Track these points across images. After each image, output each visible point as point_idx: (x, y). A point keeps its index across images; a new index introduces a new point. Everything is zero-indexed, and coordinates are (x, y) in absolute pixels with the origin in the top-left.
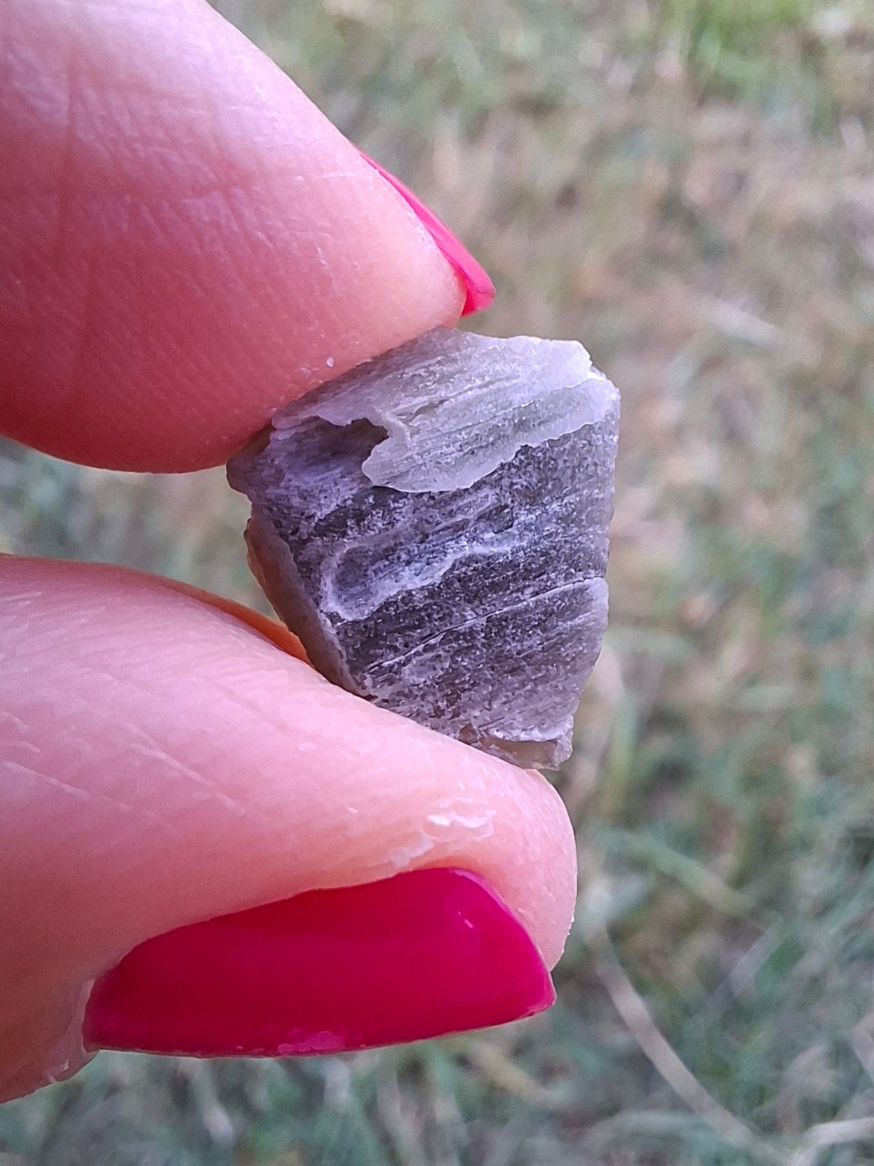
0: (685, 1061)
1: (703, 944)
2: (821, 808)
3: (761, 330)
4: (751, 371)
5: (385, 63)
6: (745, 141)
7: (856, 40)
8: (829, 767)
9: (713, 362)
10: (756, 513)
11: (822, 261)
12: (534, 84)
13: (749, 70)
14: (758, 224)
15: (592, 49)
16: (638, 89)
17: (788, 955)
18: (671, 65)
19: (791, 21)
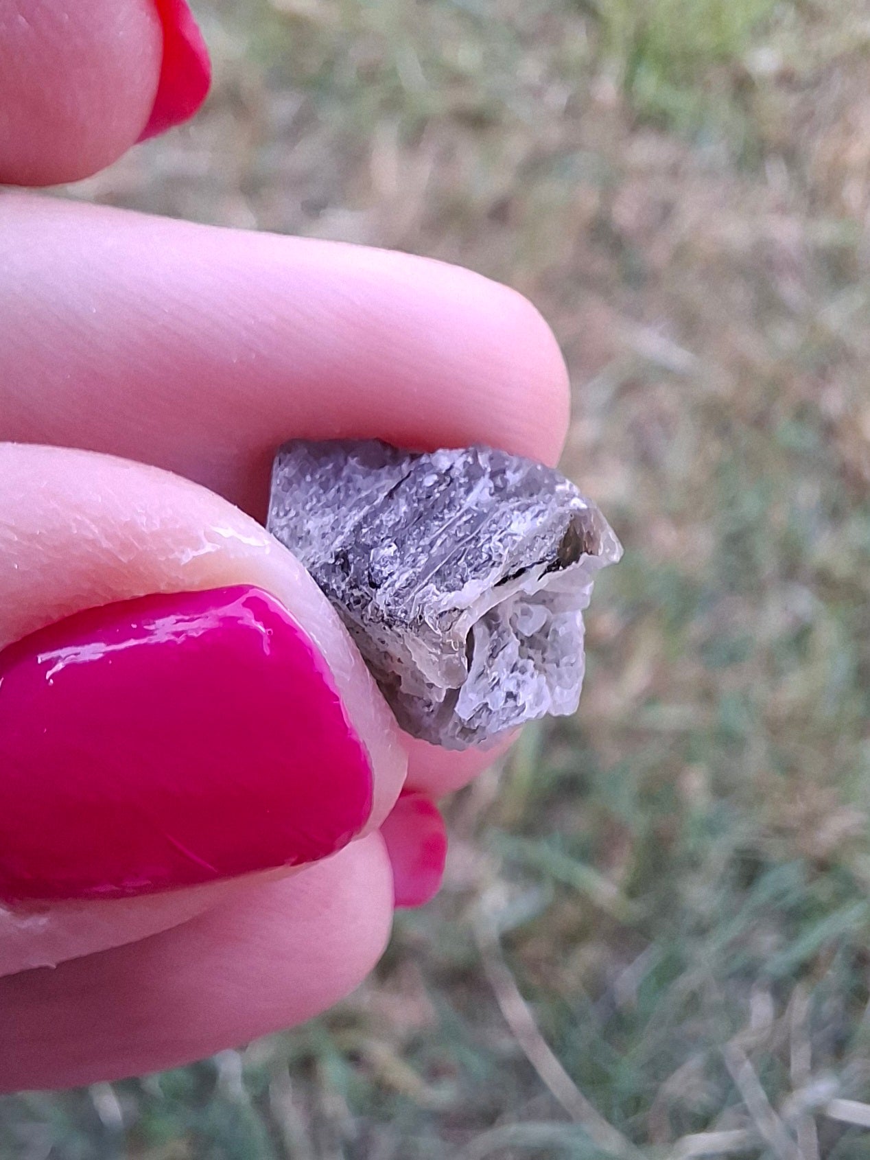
0: (566, 1067)
1: (589, 955)
2: (711, 827)
3: (678, 356)
4: (666, 397)
5: (329, 64)
6: (674, 172)
7: (786, 79)
8: (721, 789)
9: (629, 387)
10: (665, 537)
11: (740, 294)
12: (474, 98)
13: (682, 102)
14: (681, 254)
15: (531, 68)
16: (574, 111)
17: (671, 969)
18: (607, 89)
19: (725, 57)
